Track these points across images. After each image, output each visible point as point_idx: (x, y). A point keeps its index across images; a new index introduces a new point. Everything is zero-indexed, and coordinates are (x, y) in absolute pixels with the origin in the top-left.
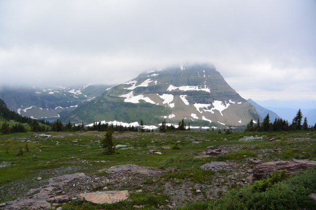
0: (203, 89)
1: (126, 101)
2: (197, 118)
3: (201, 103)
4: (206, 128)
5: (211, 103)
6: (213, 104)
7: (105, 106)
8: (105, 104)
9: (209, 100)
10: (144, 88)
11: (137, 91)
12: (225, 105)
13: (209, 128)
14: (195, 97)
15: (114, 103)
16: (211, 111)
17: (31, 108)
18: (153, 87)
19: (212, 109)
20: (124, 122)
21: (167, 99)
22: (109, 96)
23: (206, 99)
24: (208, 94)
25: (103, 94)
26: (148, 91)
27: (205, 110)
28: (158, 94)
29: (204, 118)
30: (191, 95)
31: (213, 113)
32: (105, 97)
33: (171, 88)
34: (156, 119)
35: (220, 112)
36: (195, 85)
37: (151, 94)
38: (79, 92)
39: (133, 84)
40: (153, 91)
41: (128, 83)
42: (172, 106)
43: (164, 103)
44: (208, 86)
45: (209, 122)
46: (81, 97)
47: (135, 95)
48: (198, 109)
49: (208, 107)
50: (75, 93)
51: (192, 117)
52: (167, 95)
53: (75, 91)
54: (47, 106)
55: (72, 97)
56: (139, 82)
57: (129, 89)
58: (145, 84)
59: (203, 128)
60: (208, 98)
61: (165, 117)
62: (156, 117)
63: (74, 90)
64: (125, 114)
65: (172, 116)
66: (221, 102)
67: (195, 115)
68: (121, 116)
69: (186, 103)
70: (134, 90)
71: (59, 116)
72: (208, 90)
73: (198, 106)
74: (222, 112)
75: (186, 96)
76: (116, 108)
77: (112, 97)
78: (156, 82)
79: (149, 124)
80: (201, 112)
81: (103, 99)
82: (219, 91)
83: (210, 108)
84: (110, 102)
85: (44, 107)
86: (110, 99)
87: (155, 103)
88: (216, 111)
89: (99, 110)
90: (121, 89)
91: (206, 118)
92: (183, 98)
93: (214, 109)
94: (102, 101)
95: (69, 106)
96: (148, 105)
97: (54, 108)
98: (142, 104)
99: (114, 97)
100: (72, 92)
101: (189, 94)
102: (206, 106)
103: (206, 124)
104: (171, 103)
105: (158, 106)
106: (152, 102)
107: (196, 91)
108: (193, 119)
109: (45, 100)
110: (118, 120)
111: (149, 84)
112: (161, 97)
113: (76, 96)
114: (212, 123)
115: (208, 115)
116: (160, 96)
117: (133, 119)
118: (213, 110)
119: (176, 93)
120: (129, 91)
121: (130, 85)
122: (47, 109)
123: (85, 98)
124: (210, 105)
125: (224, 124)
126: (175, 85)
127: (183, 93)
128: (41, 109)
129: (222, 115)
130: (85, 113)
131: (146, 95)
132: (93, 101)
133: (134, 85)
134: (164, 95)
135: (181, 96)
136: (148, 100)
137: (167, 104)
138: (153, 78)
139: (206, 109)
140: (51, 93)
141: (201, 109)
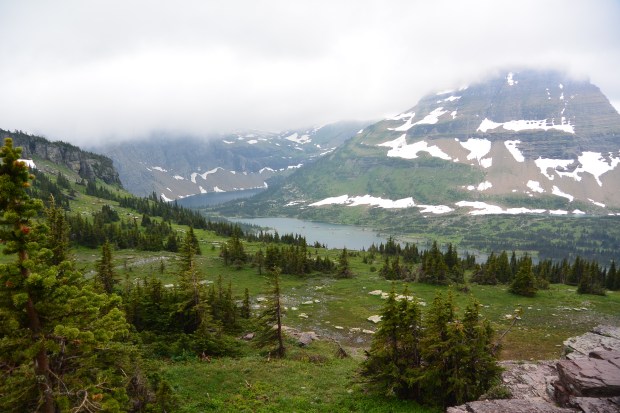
0: (557, 127)
1: (390, 154)
2: (541, 190)
3: (552, 156)
4: (559, 212)
5: (575, 157)
6: (580, 159)
7: (349, 165)
8: (348, 161)
9: (570, 151)
10: (429, 127)
11: (415, 134)
12: (609, 162)
13: (565, 213)
14: (537, 144)
15: (366, 159)
16: (574, 175)
17: (215, 170)
18: (448, 123)
19: (578, 170)
20: (384, 197)
21: (478, 150)
22: (358, 144)
23: (563, 148)
24: (568, 137)
25: (347, 142)
26: (438, 134)
27: (561, 174)
28: (457, 140)
29: (556, 191)
30: (530, 140)
31: (579, 179)
32: (351, 147)
33: (487, 125)
34: (451, 192)
35: (597, 178)
36: (540, 117)
37: (443, 140)
38: (306, 138)
39: (408, 118)
40: (447, 133)
41: (397, 119)
42: (487, 163)
43: (469, 157)
44: (570, 119)
45: (567, 200)
46: (309, 149)
47: (410, 141)
48: (544, 172)
49: (568, 167)
50: (298, 141)
51: (529, 189)
52: (477, 141)
53: (298, 138)
54: (243, 167)
55: (292, 149)
56: (420, 117)
57: (398, 129)
58: (432, 119)
59: (552, 212)
60: (567, 145)
61: (471, 188)
62: (451, 187)
63: (296, 135)
64: (387, 181)
65: (485, 186)
66: (599, 155)
67: (537, 183)
68: (380, 185)
69: (519, 157)
70: (409, 132)
71: (266, 185)
72: (568, 129)
73: (544, 164)
74: (602, 178)
75: (519, 142)
76: (370, 170)
77: (364, 147)
78: (454, 113)
79: (436, 203)
80: (552, 178)
81: (345, 152)
82: (596, 130)
83: (571, 168)
84: (359, 158)
85: (239, 169)
86: (359, 152)
87: (450, 158)
88: (587, 176)
89: (337, 174)
90: (382, 130)
91: (562, 190)
92: (512, 147)
93: (581, 170)
94: (344, 155)
95: (285, 167)
96: (436, 163)
97: (256, 170)
98: (425, 161)
99: (368, 147)
100: (292, 138)
101: (525, 137)
102: (564, 163)
103: (560, 203)
104: (486, 157)
105: (456, 164)
106: (445, 157)
107: (541, 132)
108: (532, 193)
109: (240, 156)
110: (373, 193)
111: (439, 118)
112: (464, 145)
113: (300, 145)
114: (575, 202)
115: (565, 183)
116: (462, 144)
117: (401, 192)
118: (579, 174)
119: (496, 137)
120: (399, 134)
121: (401, 122)
122: (245, 173)
123: (317, 150)
124: (571, 161)
125: (603, 206)
126: (495, 120)
127: (512, 136)
128: (234, 172)
129: (600, 184)
130: (311, 179)
131: (432, 140)
132: (328, 156)
133: (409, 121)
134: (470, 140)
135: (507, 143)
136: (435, 152)
137: (475, 160)
138: (450, 106)
139: (562, 170)
140: (251, 142)
141: (550, 171)
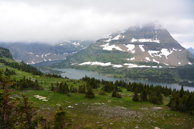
0: (155, 41)
1: (104, 49)
2: (149, 60)
3: (153, 50)
4: (155, 67)
5: (160, 50)
6: (161, 51)
7: (91, 52)
8: (91, 51)
9: (158, 48)
10: (116, 41)
11: (112, 43)
12: (170, 52)
13: (157, 67)
14: (148, 46)
15: (96, 50)
16: (159, 55)
17: (49, 54)
18: (122, 40)
19: (161, 54)
20: (102, 62)
21: (131, 48)
22: (94, 46)
23: (156, 47)
24: (158, 44)
25: (91, 45)
26: (118, 43)
27: (155, 55)
28: (124, 45)
29: (154, 61)
30: (146, 45)
31: (161, 57)
32: (92, 46)
33: (133, 40)
34: (122, 61)
35: (166, 56)
36: (149, 38)
37: (120, 44)
38: (78, 44)
39: (109, 38)
40: (121, 42)
41: (107, 38)
42: (133, 52)
43: (128, 50)
44: (158, 39)
45: (157, 63)
46: (79, 47)
47: (110, 45)
48: (150, 54)
49: (158, 53)
50: (76, 45)
51: (146, 60)
52: (131, 45)
53: (76, 44)
54: (58, 53)
55: (74, 47)
56: (113, 37)
57: (107, 41)
58: (117, 38)
59: (153, 67)
60: (157, 47)
61: (128, 59)
62: (122, 59)
63: (75, 43)
64: (103, 57)
65: (132, 59)
66: (167, 50)
67: (148, 58)
68: (100, 58)
69: (143, 50)
70: (110, 42)
71: (66, 59)
72: (158, 42)
73: (150, 52)
74: (167, 56)
75: (143, 45)
76: (97, 54)
77: (96, 46)
78: (124, 36)
79: (118, 64)
80: (153, 57)
81: (90, 48)
82: (166, 42)
83: (159, 54)
84: (94, 50)
85: (57, 53)
86: (94, 48)
87: (122, 50)
88: (163, 56)
89: (87, 55)
90: (102, 41)
91: (156, 60)
92: (141, 47)
93: (162, 54)
94: (89, 49)
95: (72, 53)
96: (118, 52)
97: (62, 54)
98: (114, 51)
99: (97, 47)
100: (74, 44)
101: (145, 44)
102: (156, 52)
103: (155, 64)
104: (133, 50)
105: (124, 52)
106: (121, 50)
107: (150, 42)
108: (147, 61)
109: (57, 49)
110: (98, 61)
111: (119, 38)
112: (127, 46)
113: (77, 46)
114: (160, 64)
115: (157, 58)
117: (107, 61)
118: (161, 55)
119: (136, 44)
120: (106, 43)
121: (107, 39)
122: (59, 55)
123: (82, 48)
124: (159, 51)
125: (168, 65)
126: (136, 39)
127: (141, 43)
128: (55, 54)
129: (167, 58)
130: (79, 56)
131: (117, 45)
132: (85, 49)
133: (110, 39)
134: (129, 45)
135: (139, 46)
136: (118, 48)
137: (130, 51)
138: (122, 34)
139: (156, 54)
140: (61, 45)
141: (152, 54)
